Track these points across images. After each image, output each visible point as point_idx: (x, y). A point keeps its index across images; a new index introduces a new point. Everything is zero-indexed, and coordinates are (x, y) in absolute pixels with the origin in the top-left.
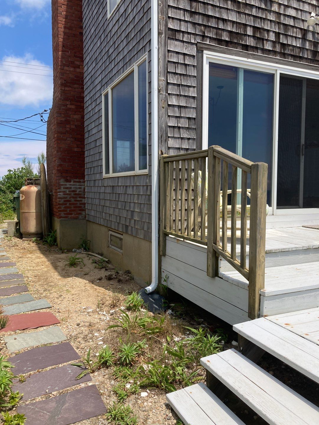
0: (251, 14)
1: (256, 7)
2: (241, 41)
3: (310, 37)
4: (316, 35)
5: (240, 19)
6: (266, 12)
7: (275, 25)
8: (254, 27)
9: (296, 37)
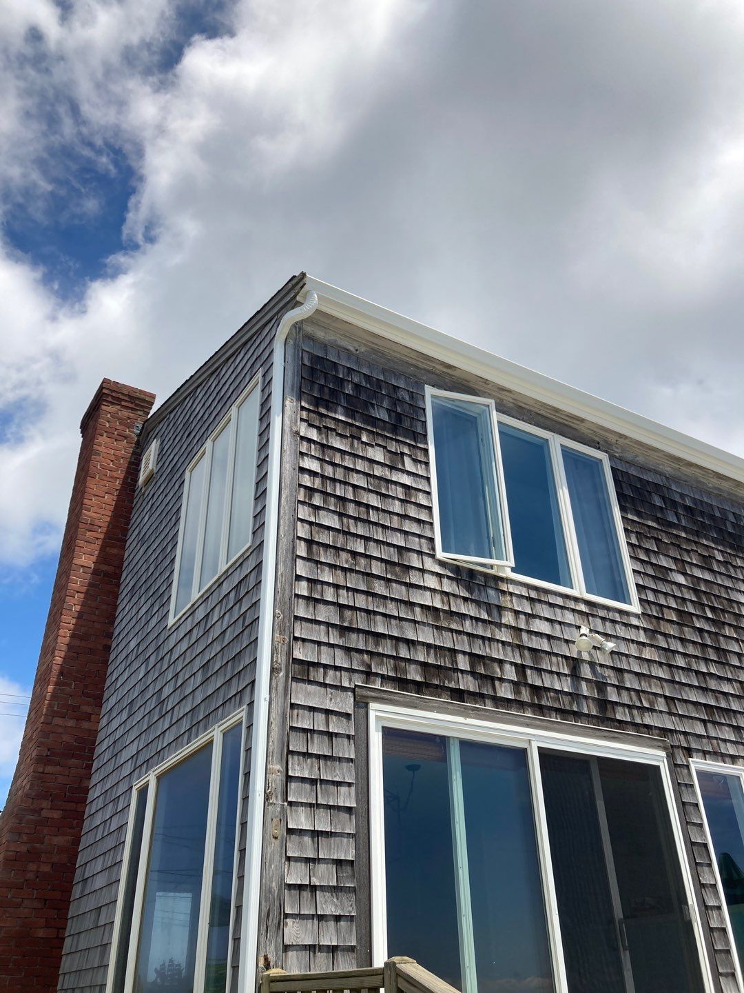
0: (462, 629)
1: (472, 618)
2: (446, 682)
3: (586, 672)
4: (598, 668)
5: (441, 639)
6: (493, 627)
7: (513, 651)
8: (471, 655)
9: (558, 674)
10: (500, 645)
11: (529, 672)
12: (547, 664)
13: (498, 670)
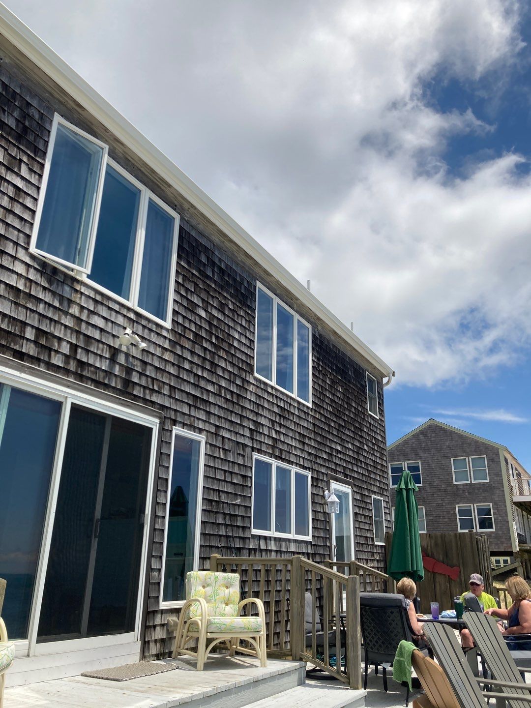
0: (35, 309)
1: (46, 303)
2: (12, 344)
3: (121, 359)
4: (131, 358)
5: (16, 313)
6: (61, 313)
7: (71, 333)
8: (38, 329)
9: (101, 356)
10: (63, 327)
11: (79, 350)
12: (94, 348)
13: (56, 344)
